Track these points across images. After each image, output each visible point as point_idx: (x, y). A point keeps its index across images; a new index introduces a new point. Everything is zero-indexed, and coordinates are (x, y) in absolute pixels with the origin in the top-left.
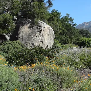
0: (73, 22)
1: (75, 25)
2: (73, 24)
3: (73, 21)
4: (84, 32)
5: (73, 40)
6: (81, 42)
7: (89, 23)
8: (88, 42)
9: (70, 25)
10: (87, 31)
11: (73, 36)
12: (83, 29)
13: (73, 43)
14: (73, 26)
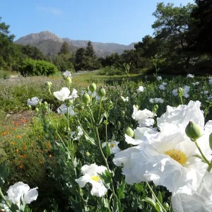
0: (8, 32)
1: (12, 37)
2: (9, 35)
3: (9, 30)
4: (31, 51)
5: (11, 64)
6: (25, 66)
7: (39, 34)
8: (37, 67)
9: (3, 36)
10: (35, 48)
11: (10, 57)
12: (28, 46)
13: (13, 68)
14: (10, 38)
